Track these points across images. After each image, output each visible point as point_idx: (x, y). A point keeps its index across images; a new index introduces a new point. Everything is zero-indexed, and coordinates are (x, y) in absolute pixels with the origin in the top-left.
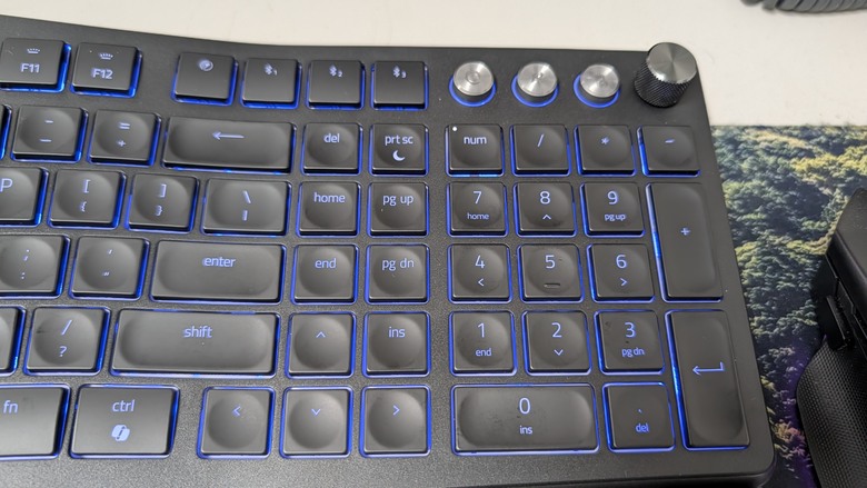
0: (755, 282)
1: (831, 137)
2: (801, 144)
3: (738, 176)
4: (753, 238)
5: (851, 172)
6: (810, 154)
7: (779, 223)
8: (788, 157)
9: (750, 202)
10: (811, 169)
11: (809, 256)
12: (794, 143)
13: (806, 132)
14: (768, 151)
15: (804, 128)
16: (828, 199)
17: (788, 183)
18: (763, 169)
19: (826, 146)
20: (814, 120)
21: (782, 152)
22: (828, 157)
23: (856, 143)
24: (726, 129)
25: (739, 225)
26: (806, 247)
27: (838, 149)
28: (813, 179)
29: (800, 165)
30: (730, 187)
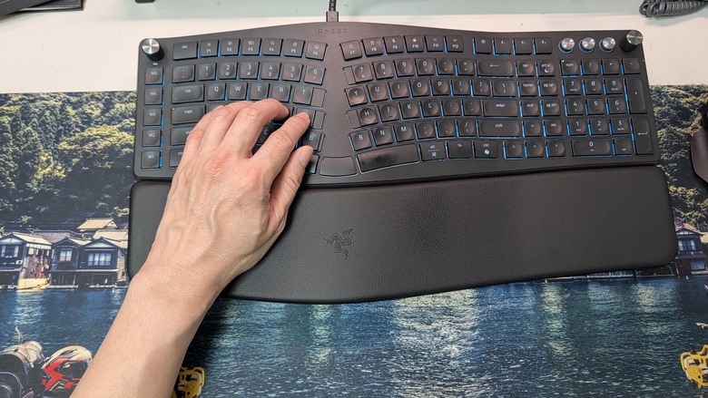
0: (664, 142)
1: (695, 90)
2: (684, 92)
3: (660, 105)
4: (665, 127)
5: (702, 103)
6: (687, 97)
7: (674, 122)
8: (679, 98)
9: (664, 114)
10: (687, 102)
11: (684, 133)
12: (682, 92)
13: (686, 88)
14: (672, 96)
15: (686, 86)
16: (693, 113)
17: (678, 107)
18: (669, 102)
19: (693, 94)
20: (689, 83)
21: (677, 96)
22: (694, 97)
23: (704, 92)
24: (657, 87)
25: (659, 123)
26: (683, 130)
27: (697, 95)
28: (687, 106)
29: (683, 101)
30: (657, 109)
